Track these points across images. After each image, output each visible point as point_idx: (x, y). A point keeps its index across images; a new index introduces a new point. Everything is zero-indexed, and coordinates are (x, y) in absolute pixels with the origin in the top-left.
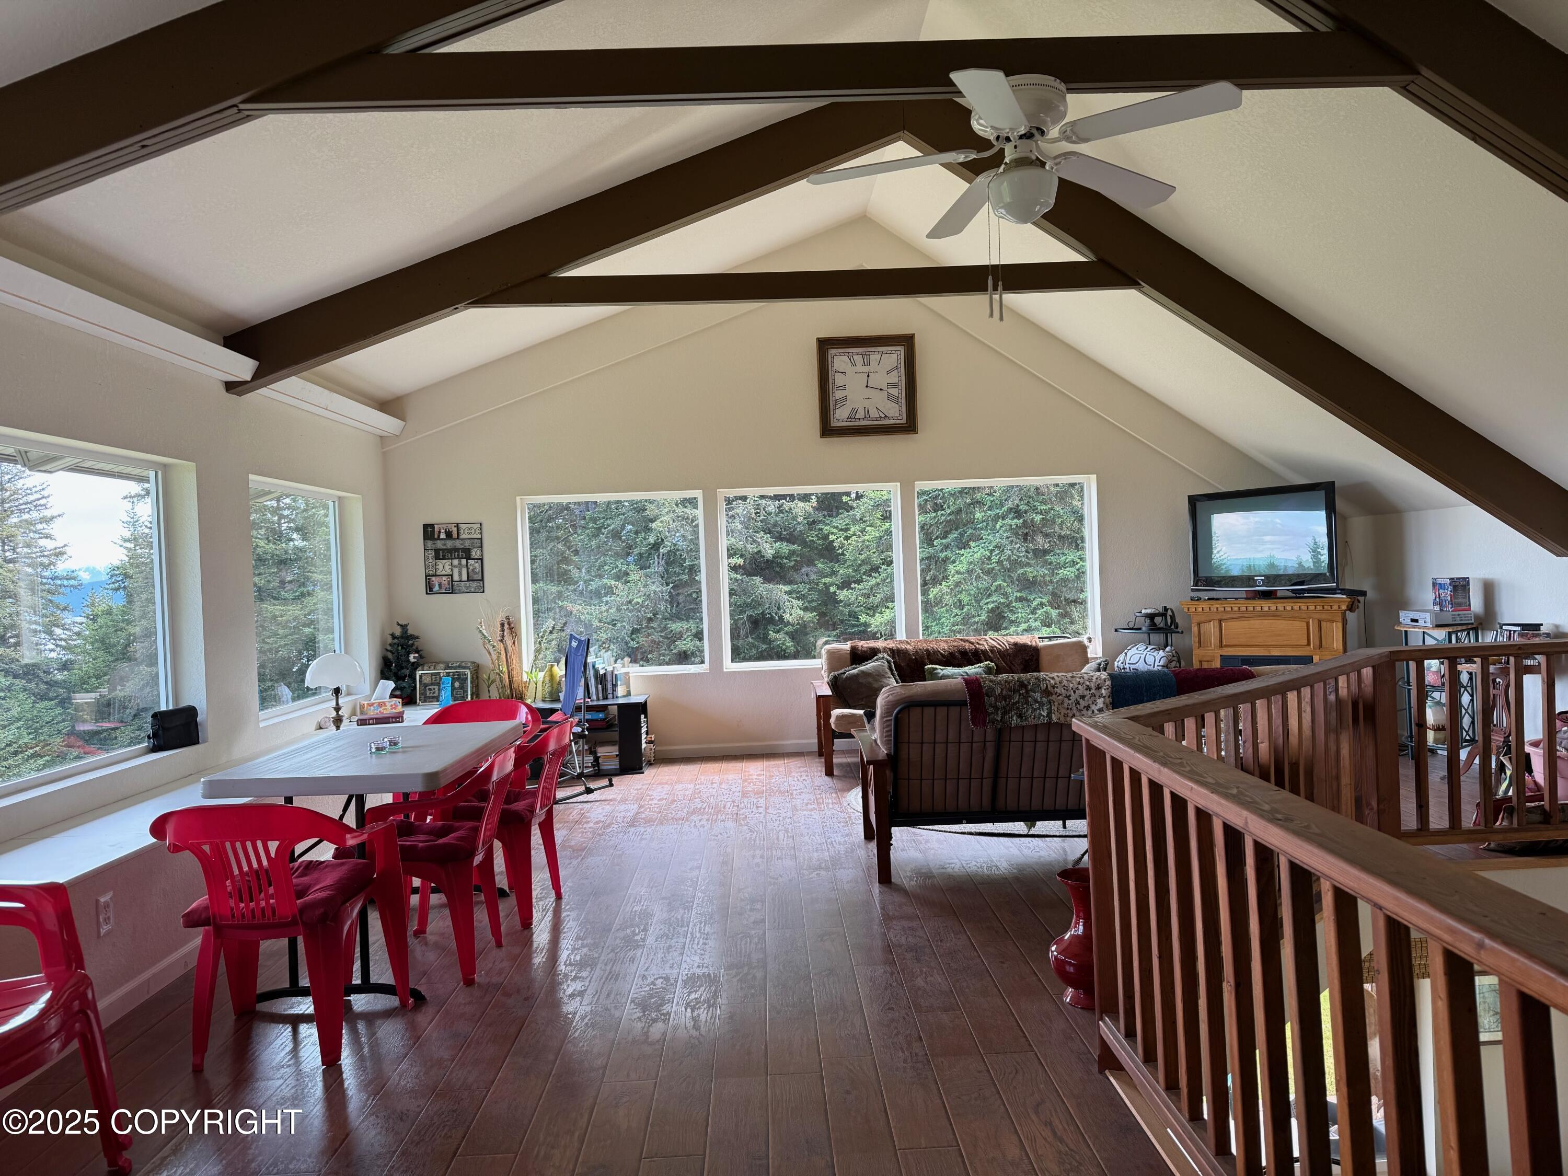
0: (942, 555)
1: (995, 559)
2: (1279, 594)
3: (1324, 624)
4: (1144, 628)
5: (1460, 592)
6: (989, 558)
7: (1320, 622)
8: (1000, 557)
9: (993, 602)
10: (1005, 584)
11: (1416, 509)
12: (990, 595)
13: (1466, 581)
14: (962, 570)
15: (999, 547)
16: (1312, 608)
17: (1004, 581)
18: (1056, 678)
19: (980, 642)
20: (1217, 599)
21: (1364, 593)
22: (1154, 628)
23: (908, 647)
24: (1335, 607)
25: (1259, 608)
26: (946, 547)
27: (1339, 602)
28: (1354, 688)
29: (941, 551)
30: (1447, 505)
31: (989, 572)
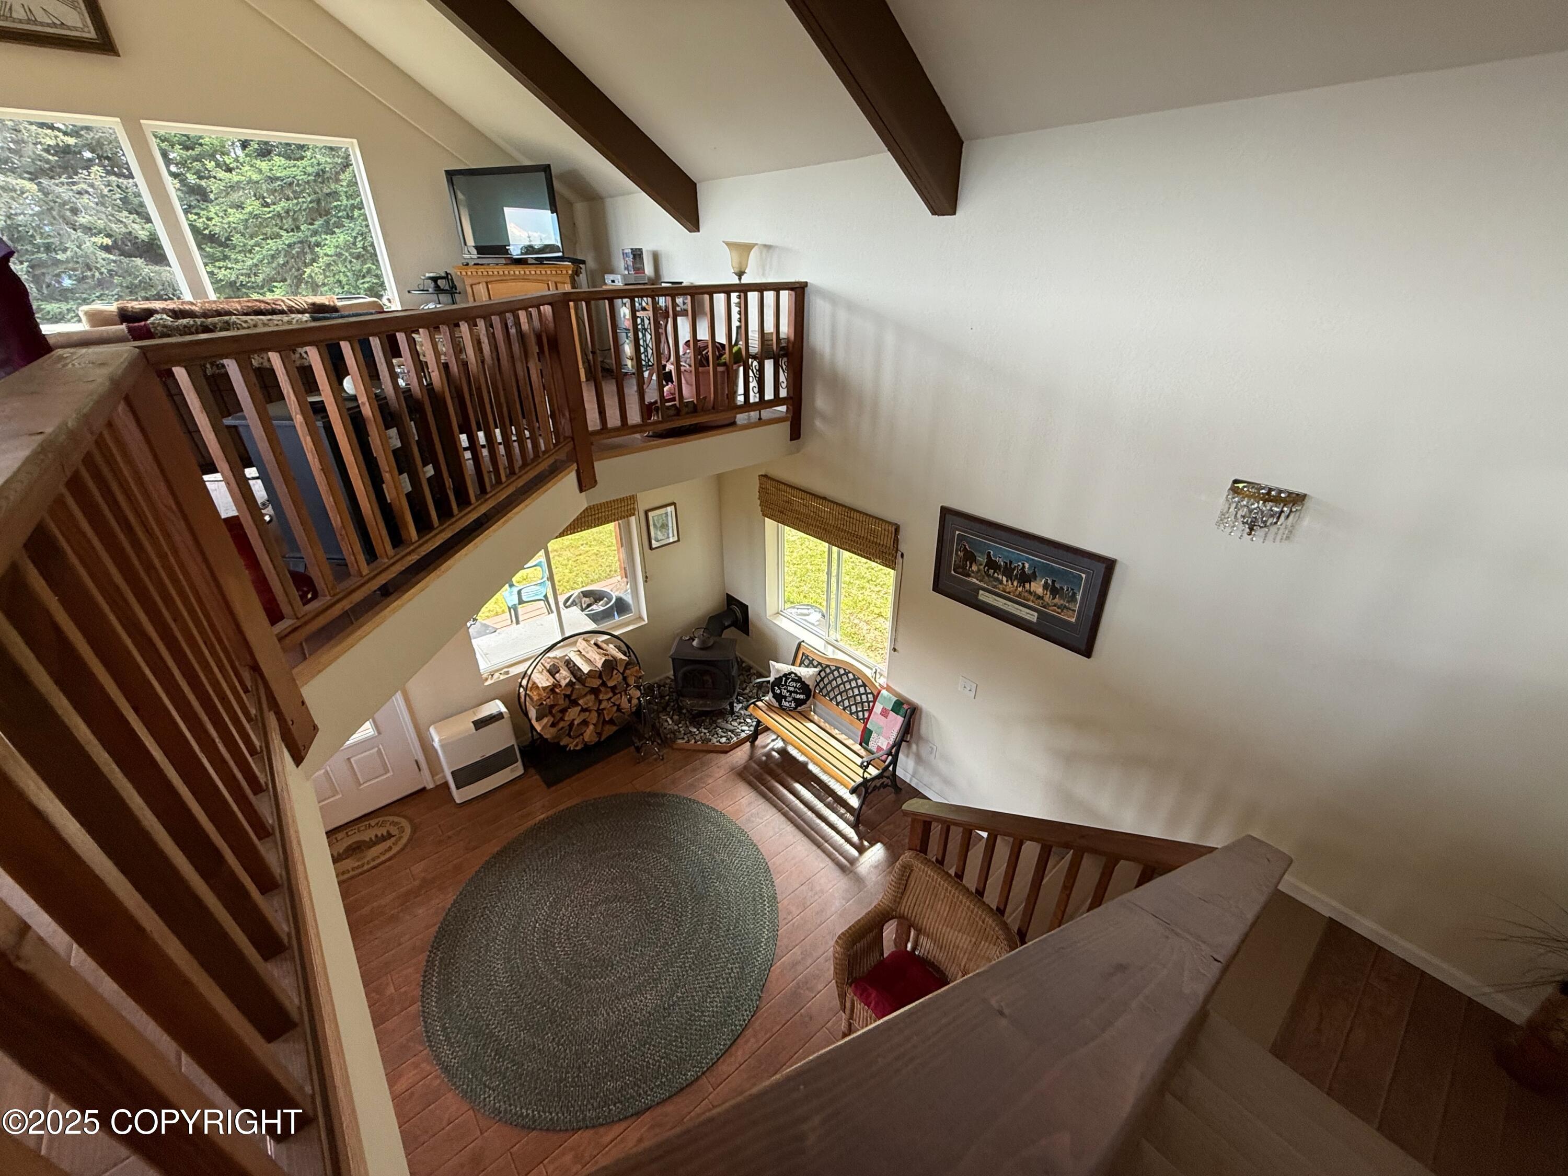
0: (313, 240)
1: (359, 245)
2: (529, 262)
3: (558, 285)
4: (431, 290)
5: (638, 259)
6: (354, 244)
7: (556, 283)
8: (364, 244)
9: (368, 282)
10: (374, 267)
11: (611, 197)
12: (364, 277)
13: (640, 250)
14: (329, 253)
15: (362, 235)
16: (549, 272)
17: (373, 264)
18: (249, 321)
19: (277, 303)
20: (482, 265)
21: (583, 262)
22: (438, 289)
23: (193, 308)
24: (564, 272)
25: (512, 273)
26: (315, 233)
27: (566, 267)
28: (536, 323)
29: (311, 236)
30: (631, 193)
31: (358, 257)
